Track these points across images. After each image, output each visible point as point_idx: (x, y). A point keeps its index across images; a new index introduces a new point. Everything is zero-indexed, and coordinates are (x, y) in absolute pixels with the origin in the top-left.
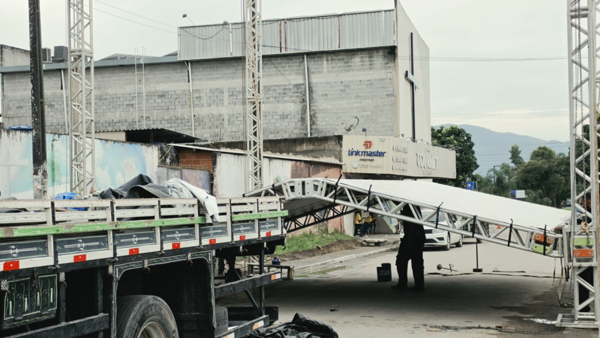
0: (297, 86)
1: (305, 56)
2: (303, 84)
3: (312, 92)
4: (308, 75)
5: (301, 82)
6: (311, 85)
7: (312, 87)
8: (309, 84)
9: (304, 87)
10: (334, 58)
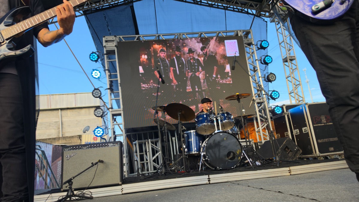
1: (60, 110)
2: (59, 122)
3: (63, 125)
4: (61, 117)
5: (57, 120)
6: (63, 122)
8: (62, 121)
10: (73, 111)
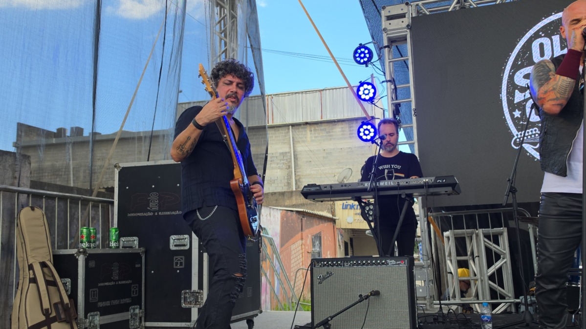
0: (284, 154)
1: (290, 127)
2: (289, 152)
3: (297, 159)
4: (293, 144)
5: (287, 150)
6: (296, 153)
7: (297, 155)
8: (294, 152)
9: (289, 154)
10: (317, 128)
